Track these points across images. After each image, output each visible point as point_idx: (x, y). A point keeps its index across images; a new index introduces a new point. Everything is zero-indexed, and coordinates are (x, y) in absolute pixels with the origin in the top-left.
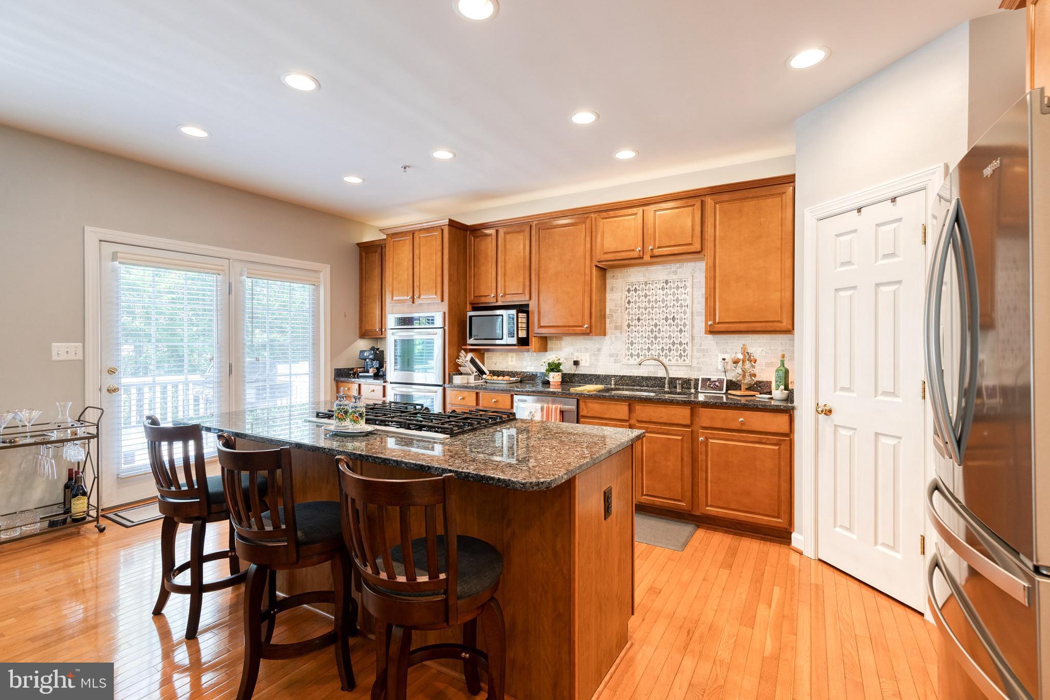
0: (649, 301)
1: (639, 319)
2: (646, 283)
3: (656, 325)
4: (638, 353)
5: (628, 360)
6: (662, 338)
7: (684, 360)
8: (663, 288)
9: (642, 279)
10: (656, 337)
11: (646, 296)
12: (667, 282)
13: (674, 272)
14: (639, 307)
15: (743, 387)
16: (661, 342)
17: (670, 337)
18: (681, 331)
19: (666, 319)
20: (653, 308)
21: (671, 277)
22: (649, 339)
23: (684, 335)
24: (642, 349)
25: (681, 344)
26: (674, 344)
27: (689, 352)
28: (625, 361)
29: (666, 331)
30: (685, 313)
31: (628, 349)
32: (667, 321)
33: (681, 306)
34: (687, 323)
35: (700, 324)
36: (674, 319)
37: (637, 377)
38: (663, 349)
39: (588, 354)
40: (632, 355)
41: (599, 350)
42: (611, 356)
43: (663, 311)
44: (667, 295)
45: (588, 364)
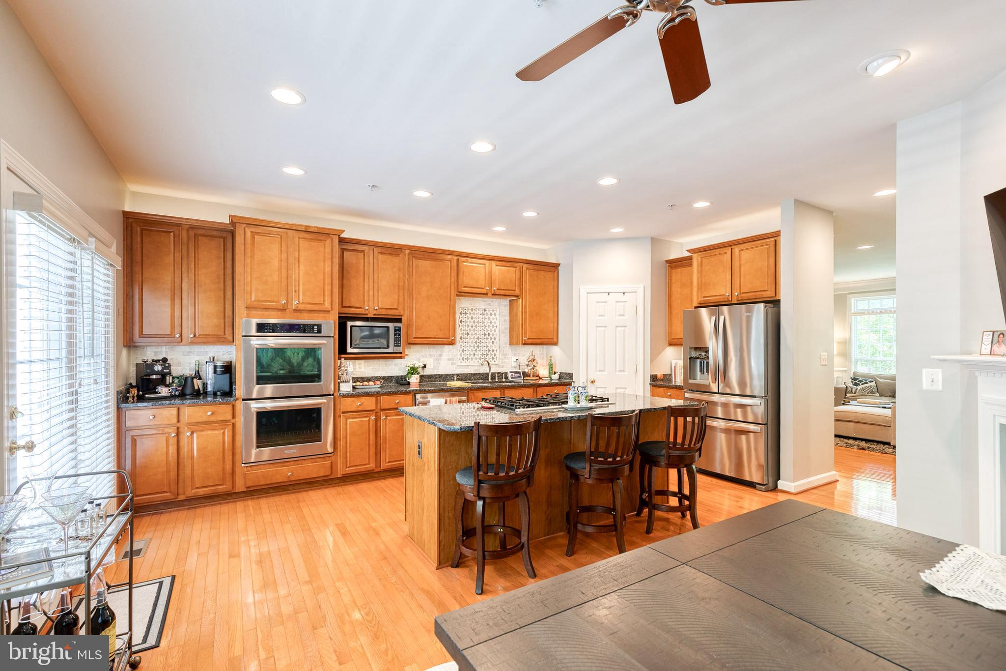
0: (474, 322)
1: (468, 334)
2: (472, 310)
3: (478, 338)
4: (468, 358)
5: (461, 362)
6: (483, 347)
7: (495, 361)
8: (482, 314)
9: (470, 307)
10: (478, 347)
11: (472, 318)
12: (485, 310)
13: (490, 304)
14: (468, 325)
15: (531, 376)
16: (482, 349)
17: (487, 346)
18: (493, 343)
19: (485, 334)
20: (476, 326)
21: (488, 307)
22: (474, 347)
23: (495, 346)
24: (470, 354)
25: (493, 351)
26: (489, 351)
27: (497, 356)
28: (458, 363)
29: (484, 343)
30: (495, 331)
31: (461, 355)
32: (485, 336)
33: (493, 326)
34: (497, 337)
35: (506, 338)
36: (489, 334)
37: (468, 374)
38: (483, 354)
39: (432, 359)
40: (463, 359)
41: (440, 356)
42: (449, 360)
43: (483, 329)
44: (485, 318)
45: (432, 367)
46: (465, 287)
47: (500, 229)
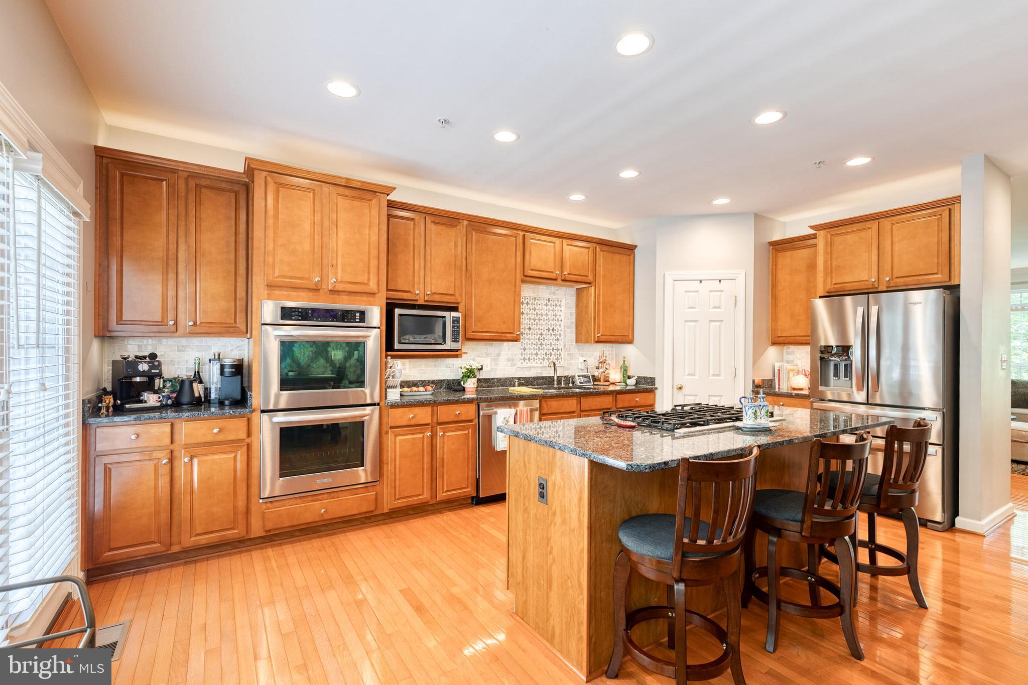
0: (537, 314)
1: (530, 329)
2: (535, 299)
3: (542, 334)
4: (529, 358)
5: (522, 363)
6: (546, 345)
7: (560, 362)
8: (546, 305)
9: (533, 295)
10: (541, 344)
11: (535, 309)
12: (549, 300)
13: (554, 293)
14: (530, 318)
15: (602, 380)
16: (545, 348)
17: (551, 344)
18: (558, 340)
19: (549, 330)
20: (539, 320)
21: (552, 297)
22: (537, 346)
23: (560, 343)
24: (532, 354)
25: (558, 349)
26: (553, 349)
27: (563, 356)
28: (519, 364)
29: (548, 340)
30: (560, 326)
31: (522, 354)
32: (549, 331)
33: (558, 320)
34: (562, 334)
35: (571, 335)
36: (553, 330)
37: (530, 378)
38: (546, 354)
39: (489, 359)
40: (524, 359)
41: (499, 355)
42: (508, 360)
43: (546, 323)
44: (549, 310)
45: (489, 369)
46: (532, 270)
47: (577, 197)
